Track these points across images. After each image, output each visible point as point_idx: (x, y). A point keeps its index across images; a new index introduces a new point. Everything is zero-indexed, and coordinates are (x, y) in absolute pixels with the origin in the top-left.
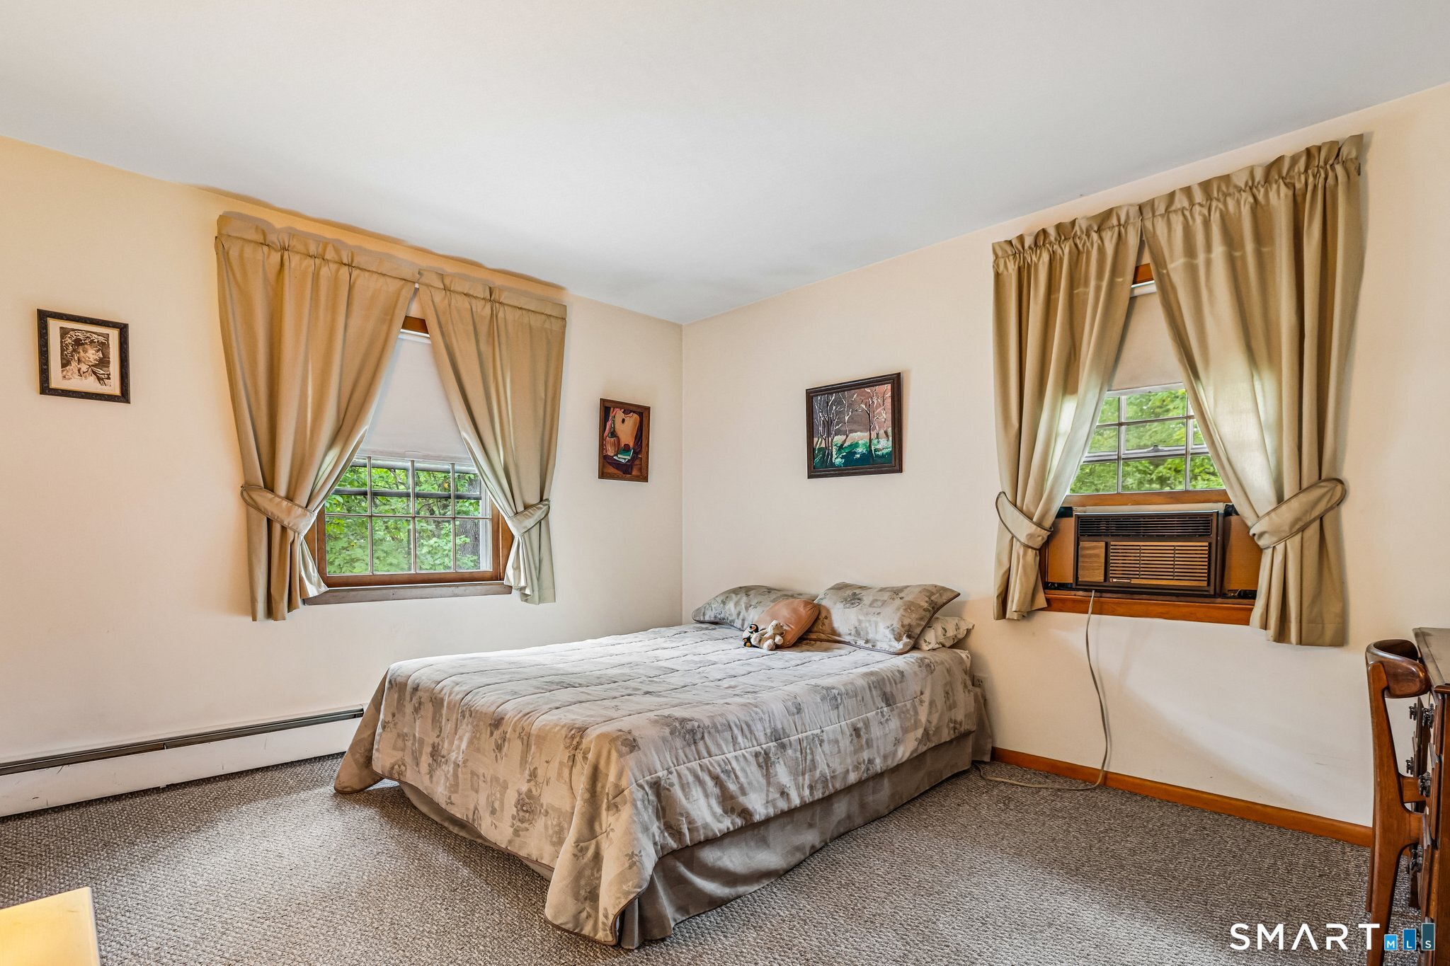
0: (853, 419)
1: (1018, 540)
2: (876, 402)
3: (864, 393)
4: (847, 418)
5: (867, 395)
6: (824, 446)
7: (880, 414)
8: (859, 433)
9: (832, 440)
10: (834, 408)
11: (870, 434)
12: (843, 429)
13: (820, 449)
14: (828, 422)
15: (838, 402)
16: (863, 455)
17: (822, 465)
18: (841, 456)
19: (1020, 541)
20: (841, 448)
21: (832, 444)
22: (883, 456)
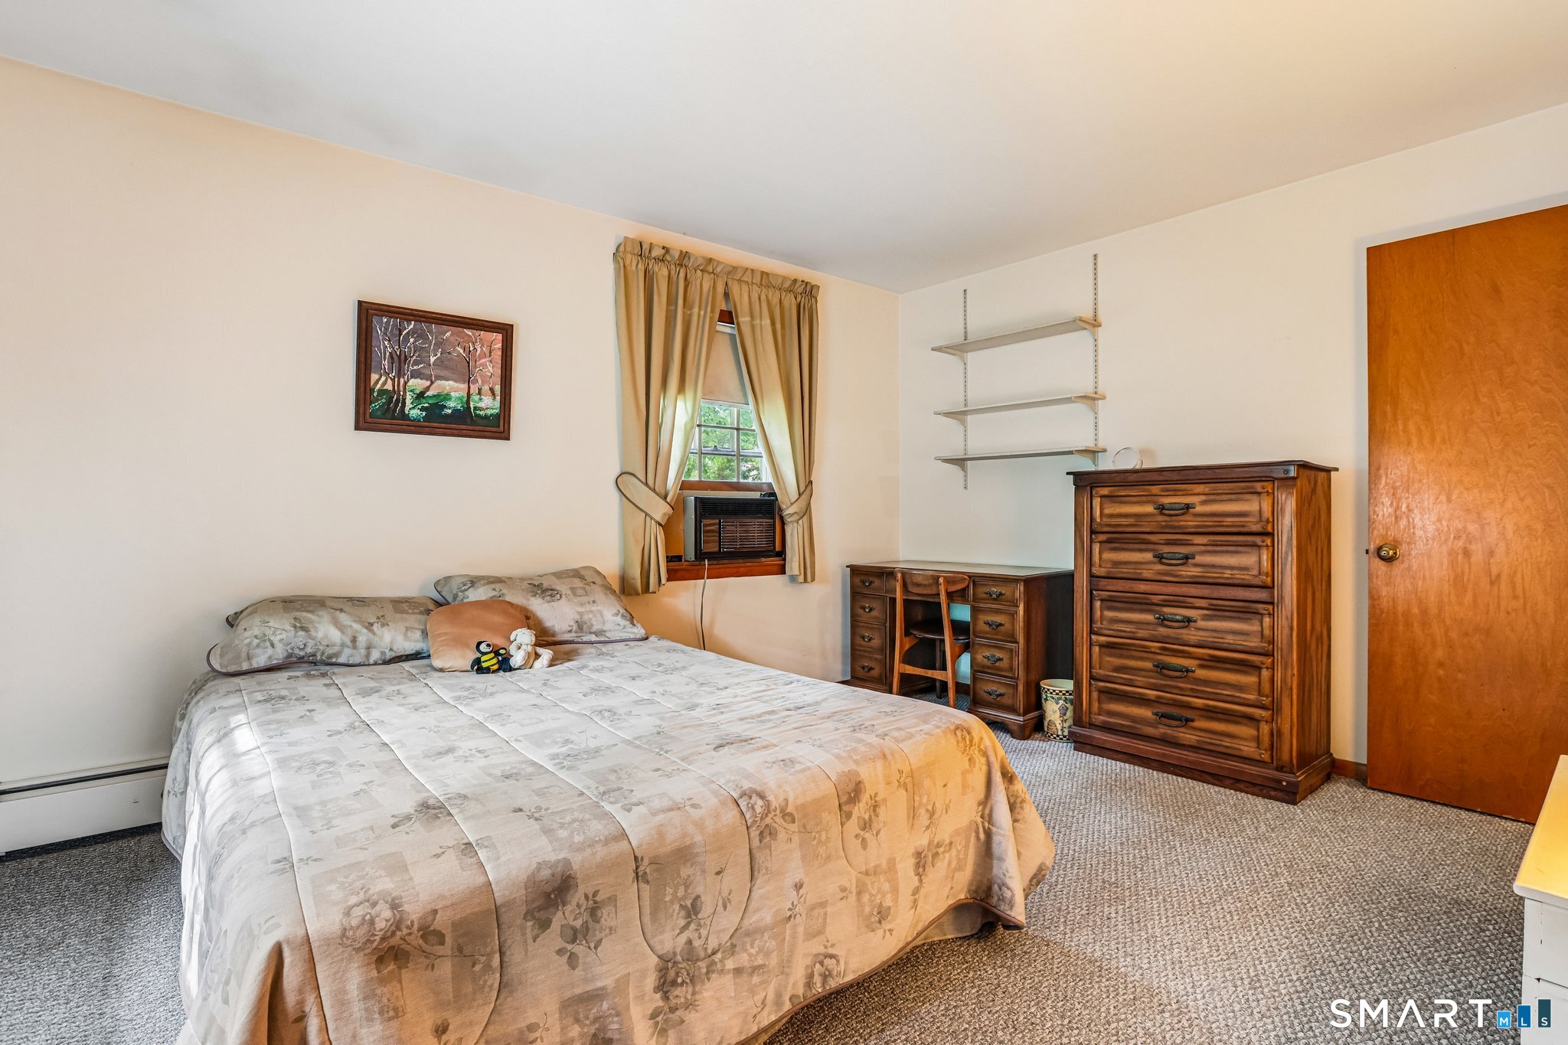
0: (443, 362)
1: (651, 518)
2: (479, 350)
3: (462, 335)
4: (432, 359)
5: (466, 338)
6: (391, 388)
7: (484, 365)
8: (451, 383)
9: (406, 383)
10: (412, 340)
11: (469, 387)
12: (427, 372)
13: (382, 392)
14: (399, 357)
15: (421, 335)
16: (455, 411)
17: (385, 414)
18: (420, 407)
19: (654, 520)
20: (421, 395)
21: (405, 389)
22: (486, 417)
